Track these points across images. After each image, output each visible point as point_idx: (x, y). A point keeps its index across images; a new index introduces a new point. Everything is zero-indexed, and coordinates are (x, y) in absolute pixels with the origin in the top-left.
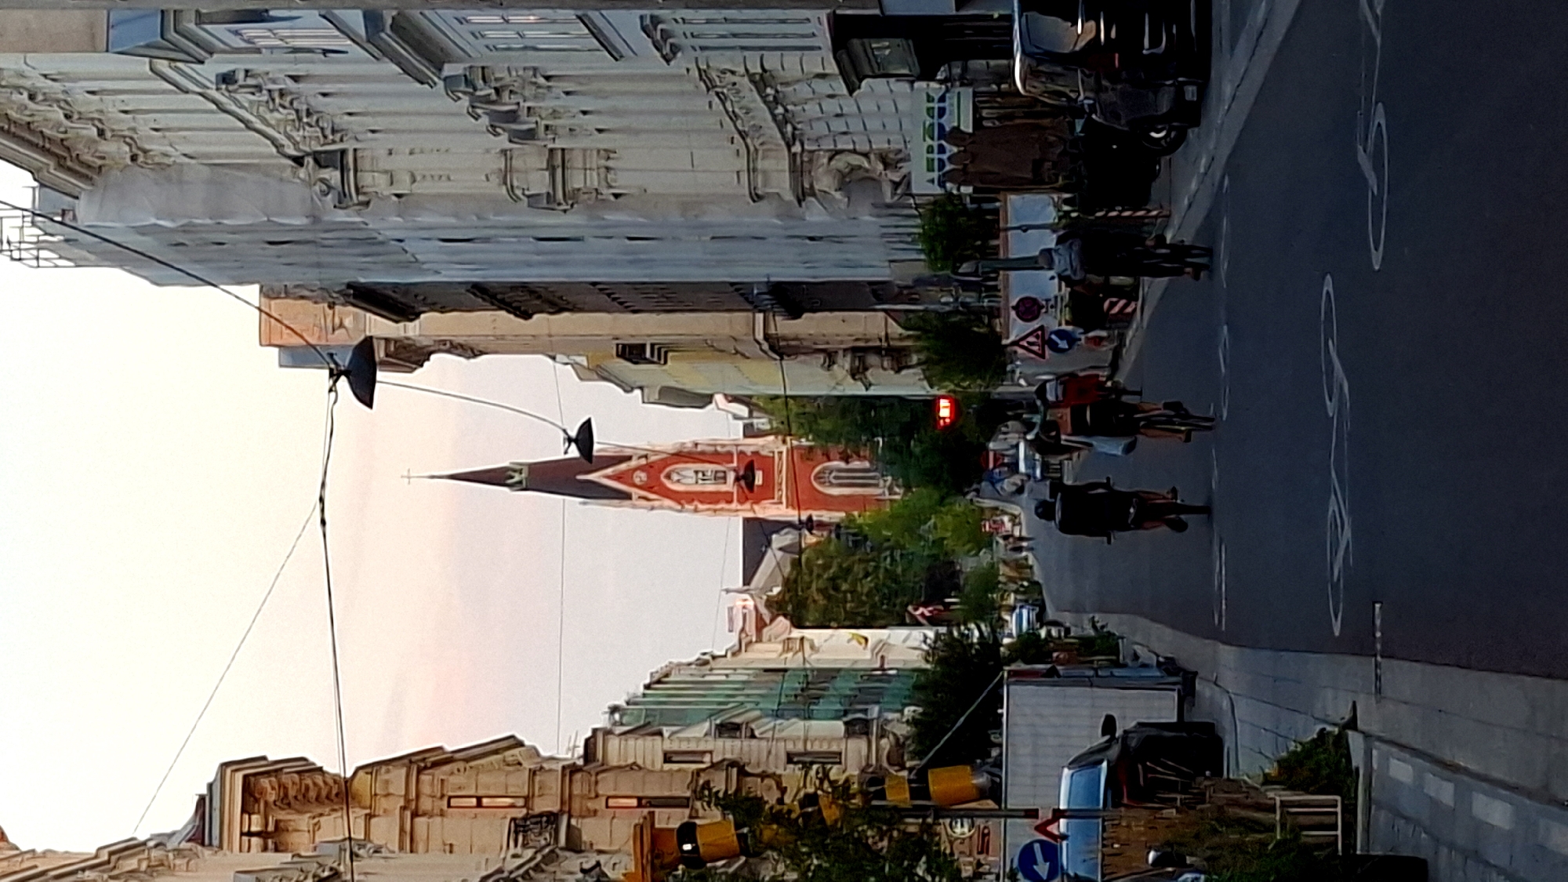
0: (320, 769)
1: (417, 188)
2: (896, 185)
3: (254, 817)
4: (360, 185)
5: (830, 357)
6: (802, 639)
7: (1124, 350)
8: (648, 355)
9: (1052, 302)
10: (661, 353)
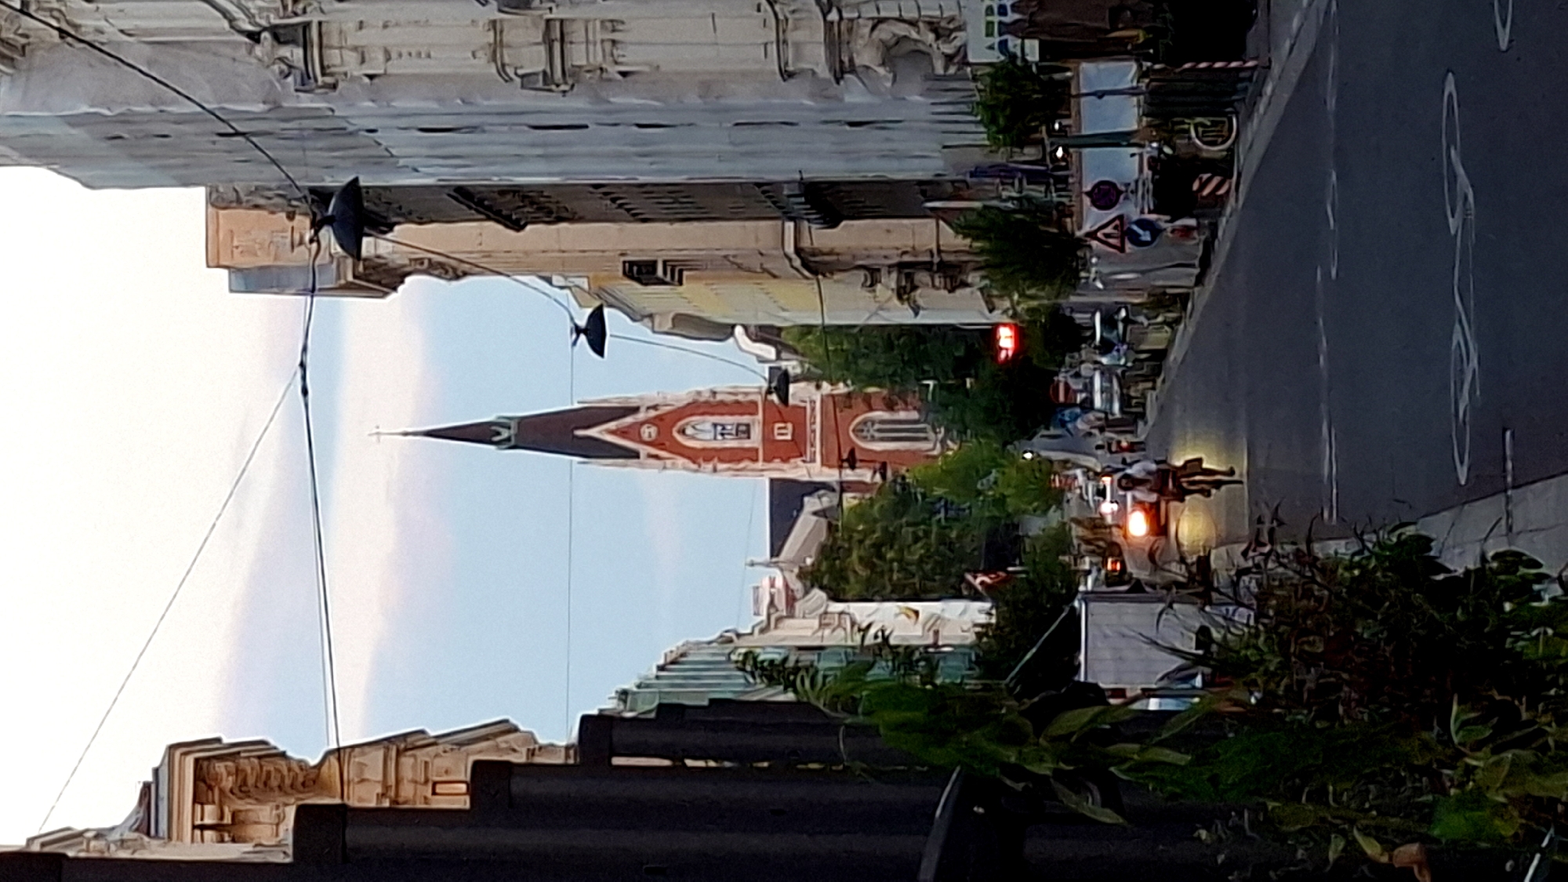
0: (283, 755)
1: (394, 68)
3: (208, 808)
4: (326, 63)
5: (873, 275)
6: (841, 613)
7: (1216, 243)
8: (660, 272)
9: (1132, 187)
10: (676, 272)
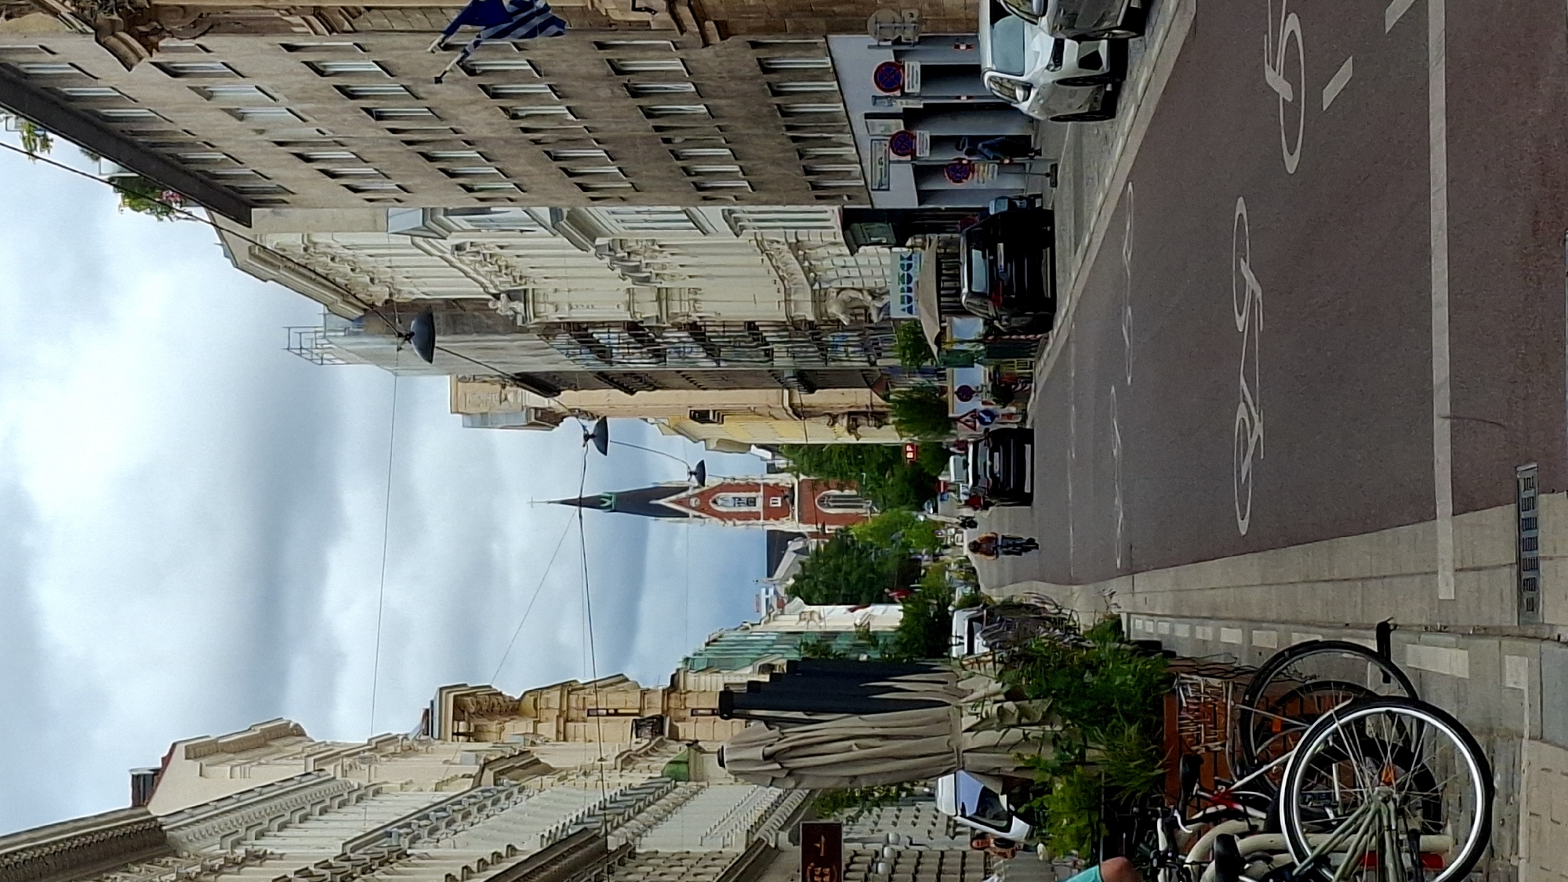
0: (500, 694)
1: (573, 313)
2: (880, 310)
3: (461, 723)
5: (834, 419)
6: (812, 612)
8: (711, 417)
9: (980, 388)
10: (720, 416)
